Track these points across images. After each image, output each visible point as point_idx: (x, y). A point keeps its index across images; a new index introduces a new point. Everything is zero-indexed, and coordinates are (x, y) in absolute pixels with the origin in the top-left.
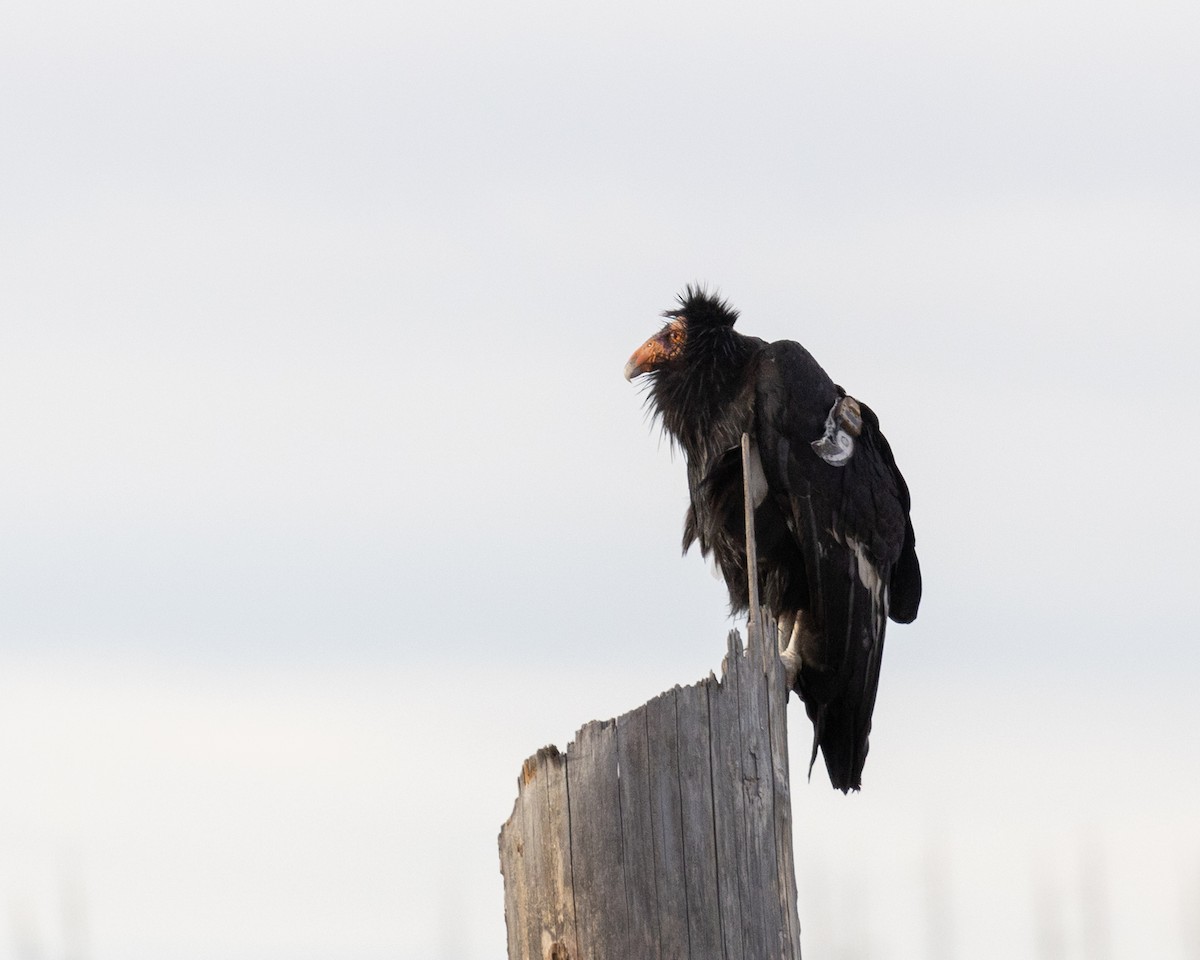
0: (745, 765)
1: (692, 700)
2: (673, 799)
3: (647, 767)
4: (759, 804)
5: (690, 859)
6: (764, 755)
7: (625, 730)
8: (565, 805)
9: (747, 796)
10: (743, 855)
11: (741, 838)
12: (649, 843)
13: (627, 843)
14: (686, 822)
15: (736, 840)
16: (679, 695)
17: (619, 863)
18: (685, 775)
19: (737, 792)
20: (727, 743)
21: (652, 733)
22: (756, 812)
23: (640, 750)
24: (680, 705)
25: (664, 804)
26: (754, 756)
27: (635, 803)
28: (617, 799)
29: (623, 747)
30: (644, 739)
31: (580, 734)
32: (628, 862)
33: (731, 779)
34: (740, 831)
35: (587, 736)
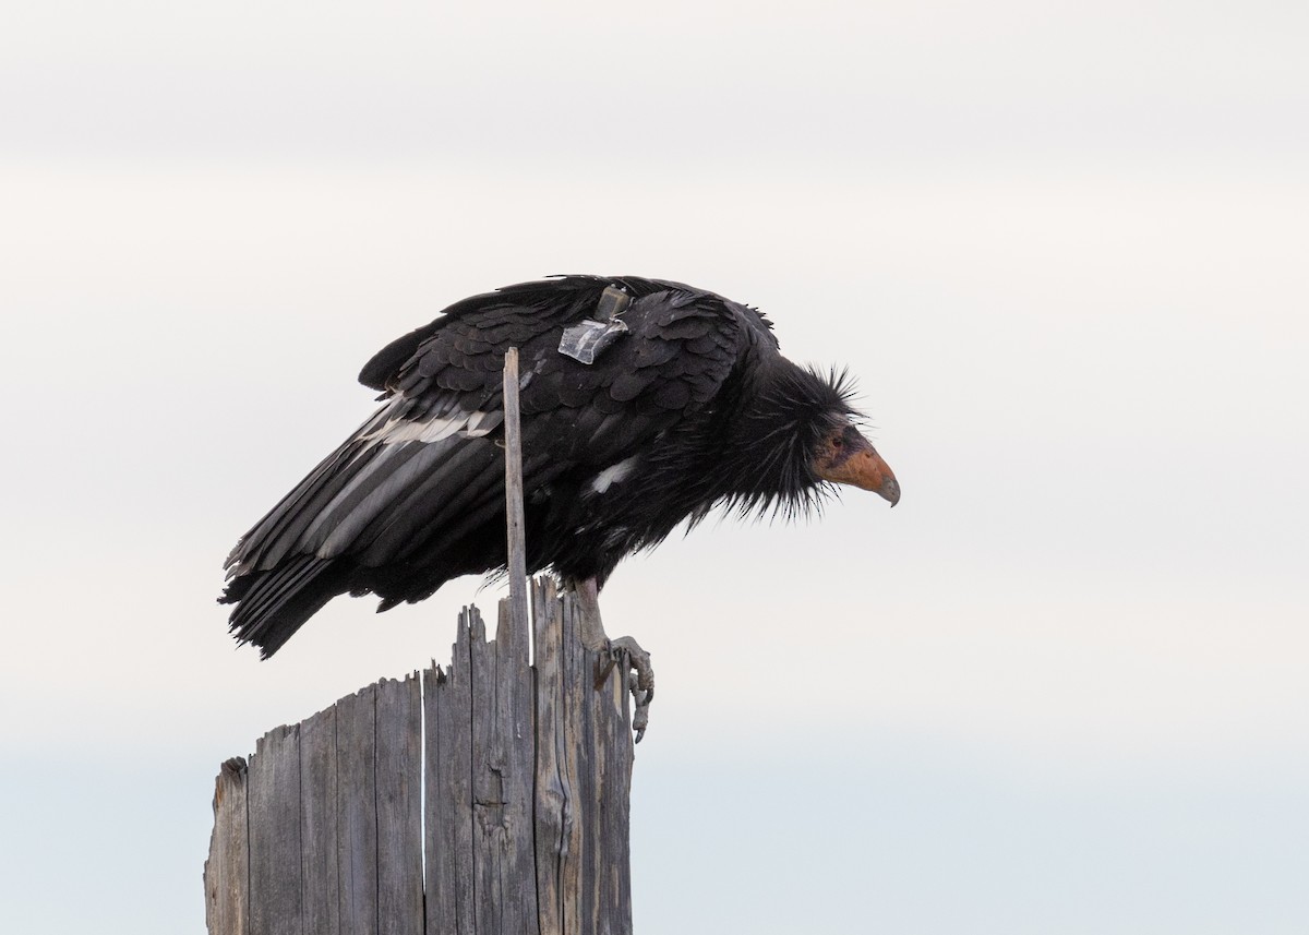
0: (478, 784)
1: (397, 699)
2: (367, 827)
3: (334, 787)
4: (503, 836)
5: (385, 909)
6: (517, 772)
7: (309, 738)
8: (245, 835)
9: (478, 826)
10: (467, 903)
11: (465, 880)
12: (333, 886)
13: (307, 887)
14: (383, 860)
15: (457, 884)
16: (379, 692)
17: (297, 913)
18: (384, 797)
19: (463, 821)
20: (451, 756)
21: (343, 742)
22: (497, 848)
23: (327, 764)
24: (380, 704)
25: (352, 834)
26: (497, 773)
27: (319, 834)
28: (297, 828)
29: (306, 760)
30: (332, 750)
31: (261, 743)
32: (307, 912)
33: (454, 802)
34: (464, 873)
35: (267, 748)
